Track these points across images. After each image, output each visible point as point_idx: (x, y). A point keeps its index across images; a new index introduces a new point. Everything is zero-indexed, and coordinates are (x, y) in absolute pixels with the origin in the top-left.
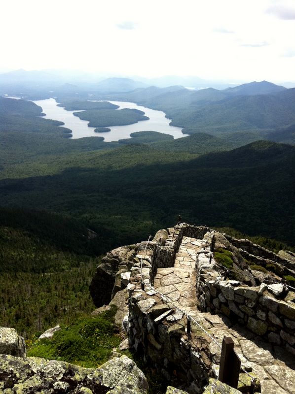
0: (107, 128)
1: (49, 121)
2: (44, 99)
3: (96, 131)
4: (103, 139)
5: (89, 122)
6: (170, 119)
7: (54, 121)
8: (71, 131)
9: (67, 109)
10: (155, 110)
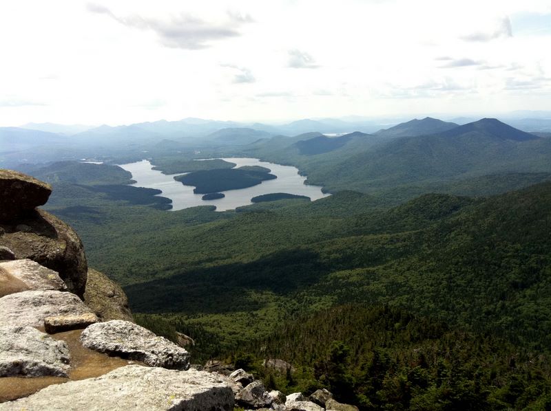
0: (220, 193)
1: (141, 189)
2: (135, 162)
3: (204, 198)
4: (215, 208)
5: (195, 188)
6: (305, 175)
7: (147, 189)
8: (171, 201)
9: (165, 172)
10: (284, 165)
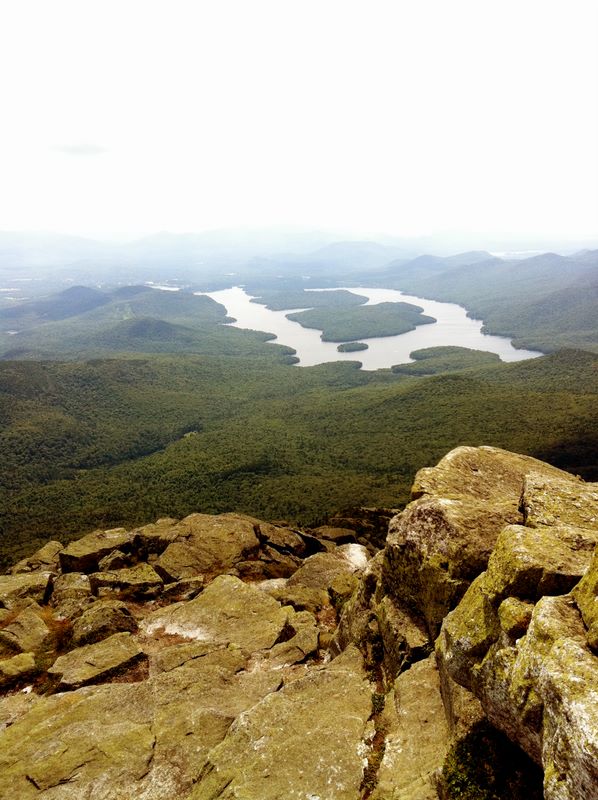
0: (360, 342)
1: (247, 332)
3: (341, 350)
4: (359, 365)
5: (321, 333)
7: (255, 332)
8: (294, 352)
9: (272, 307)
10: (442, 301)
